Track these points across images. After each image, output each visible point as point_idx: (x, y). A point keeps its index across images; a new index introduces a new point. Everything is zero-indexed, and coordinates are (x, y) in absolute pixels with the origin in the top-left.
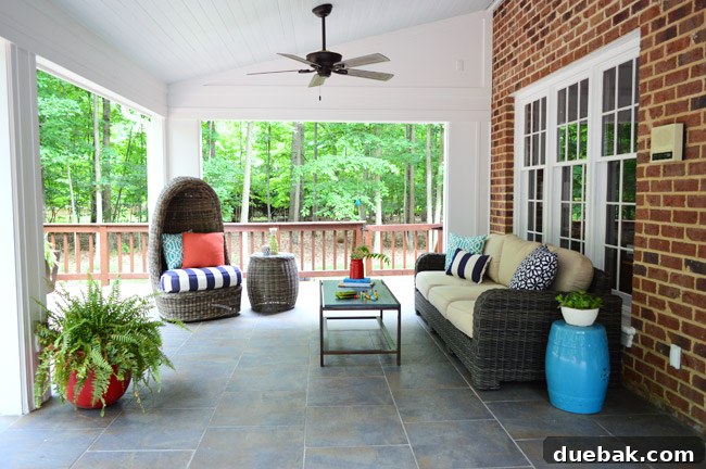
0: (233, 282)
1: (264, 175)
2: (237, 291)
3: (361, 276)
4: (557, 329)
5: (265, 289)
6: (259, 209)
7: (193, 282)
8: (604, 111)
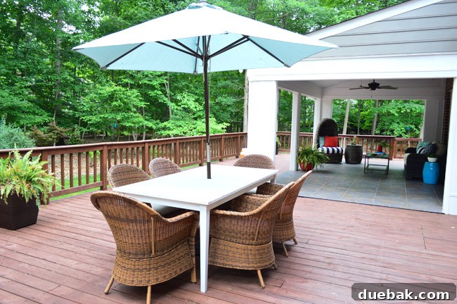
0: (340, 152)
1: (357, 110)
2: (342, 155)
4: (426, 163)
5: (350, 155)
6: (353, 130)
7: (328, 150)
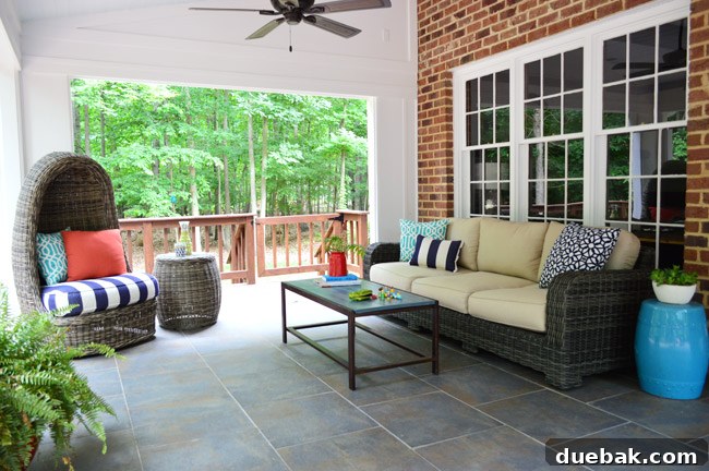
0: (135, 296)
3: (344, 272)
7: (101, 299)
8: (605, 81)
